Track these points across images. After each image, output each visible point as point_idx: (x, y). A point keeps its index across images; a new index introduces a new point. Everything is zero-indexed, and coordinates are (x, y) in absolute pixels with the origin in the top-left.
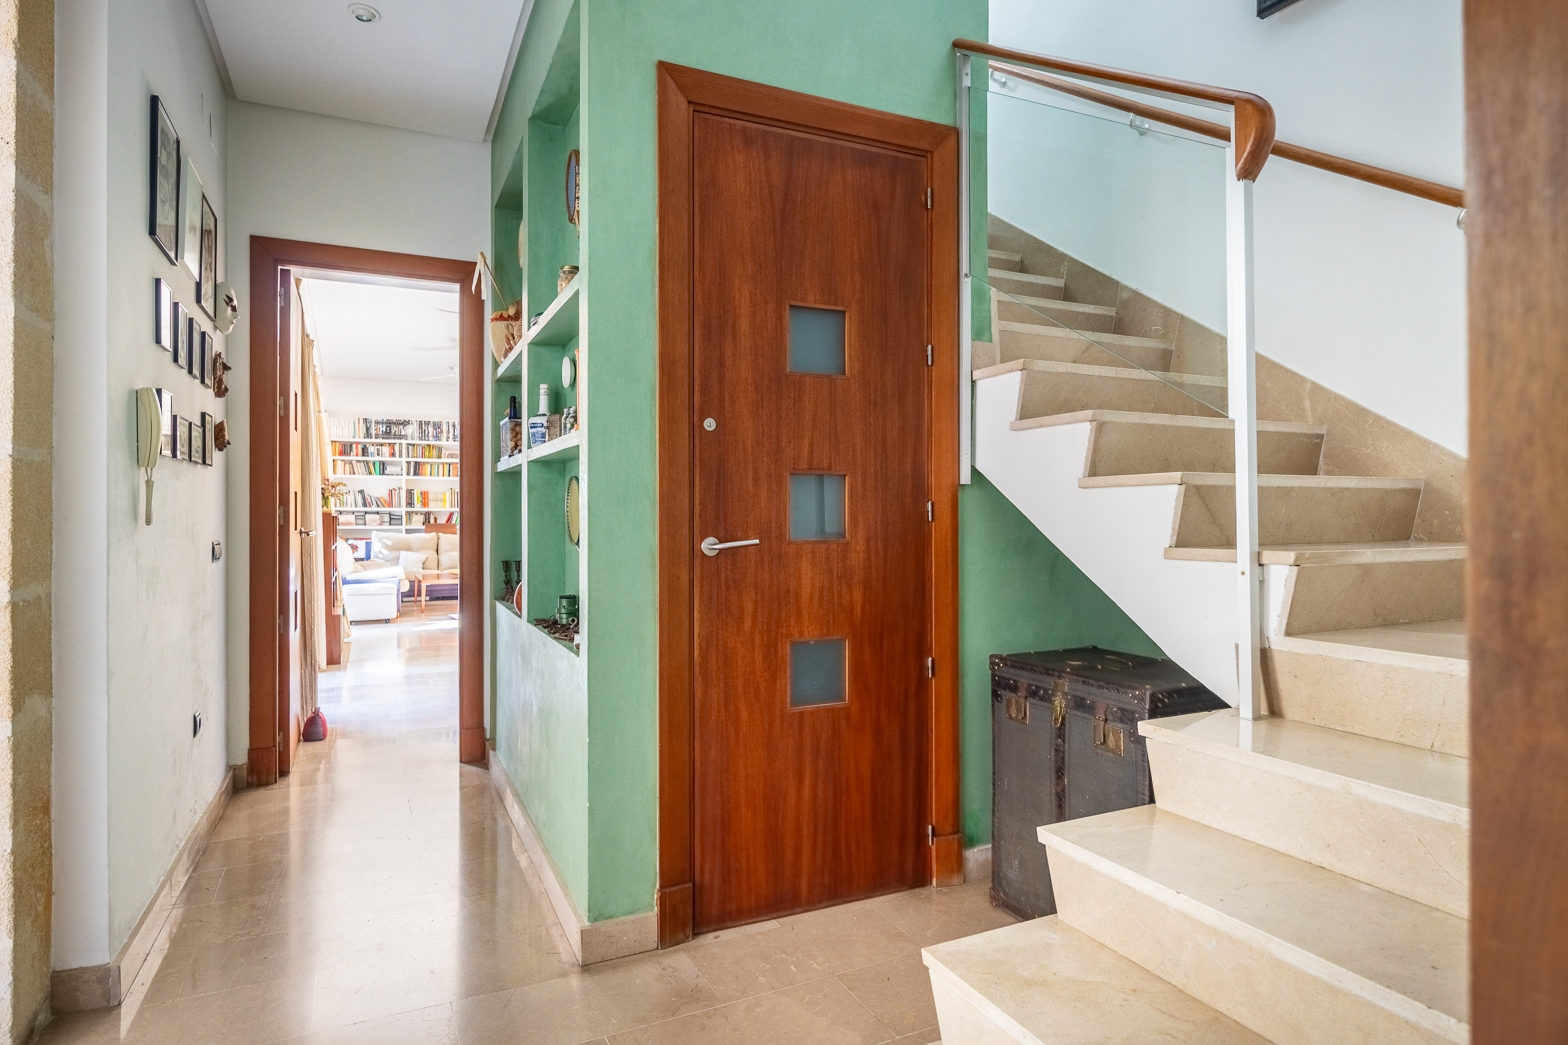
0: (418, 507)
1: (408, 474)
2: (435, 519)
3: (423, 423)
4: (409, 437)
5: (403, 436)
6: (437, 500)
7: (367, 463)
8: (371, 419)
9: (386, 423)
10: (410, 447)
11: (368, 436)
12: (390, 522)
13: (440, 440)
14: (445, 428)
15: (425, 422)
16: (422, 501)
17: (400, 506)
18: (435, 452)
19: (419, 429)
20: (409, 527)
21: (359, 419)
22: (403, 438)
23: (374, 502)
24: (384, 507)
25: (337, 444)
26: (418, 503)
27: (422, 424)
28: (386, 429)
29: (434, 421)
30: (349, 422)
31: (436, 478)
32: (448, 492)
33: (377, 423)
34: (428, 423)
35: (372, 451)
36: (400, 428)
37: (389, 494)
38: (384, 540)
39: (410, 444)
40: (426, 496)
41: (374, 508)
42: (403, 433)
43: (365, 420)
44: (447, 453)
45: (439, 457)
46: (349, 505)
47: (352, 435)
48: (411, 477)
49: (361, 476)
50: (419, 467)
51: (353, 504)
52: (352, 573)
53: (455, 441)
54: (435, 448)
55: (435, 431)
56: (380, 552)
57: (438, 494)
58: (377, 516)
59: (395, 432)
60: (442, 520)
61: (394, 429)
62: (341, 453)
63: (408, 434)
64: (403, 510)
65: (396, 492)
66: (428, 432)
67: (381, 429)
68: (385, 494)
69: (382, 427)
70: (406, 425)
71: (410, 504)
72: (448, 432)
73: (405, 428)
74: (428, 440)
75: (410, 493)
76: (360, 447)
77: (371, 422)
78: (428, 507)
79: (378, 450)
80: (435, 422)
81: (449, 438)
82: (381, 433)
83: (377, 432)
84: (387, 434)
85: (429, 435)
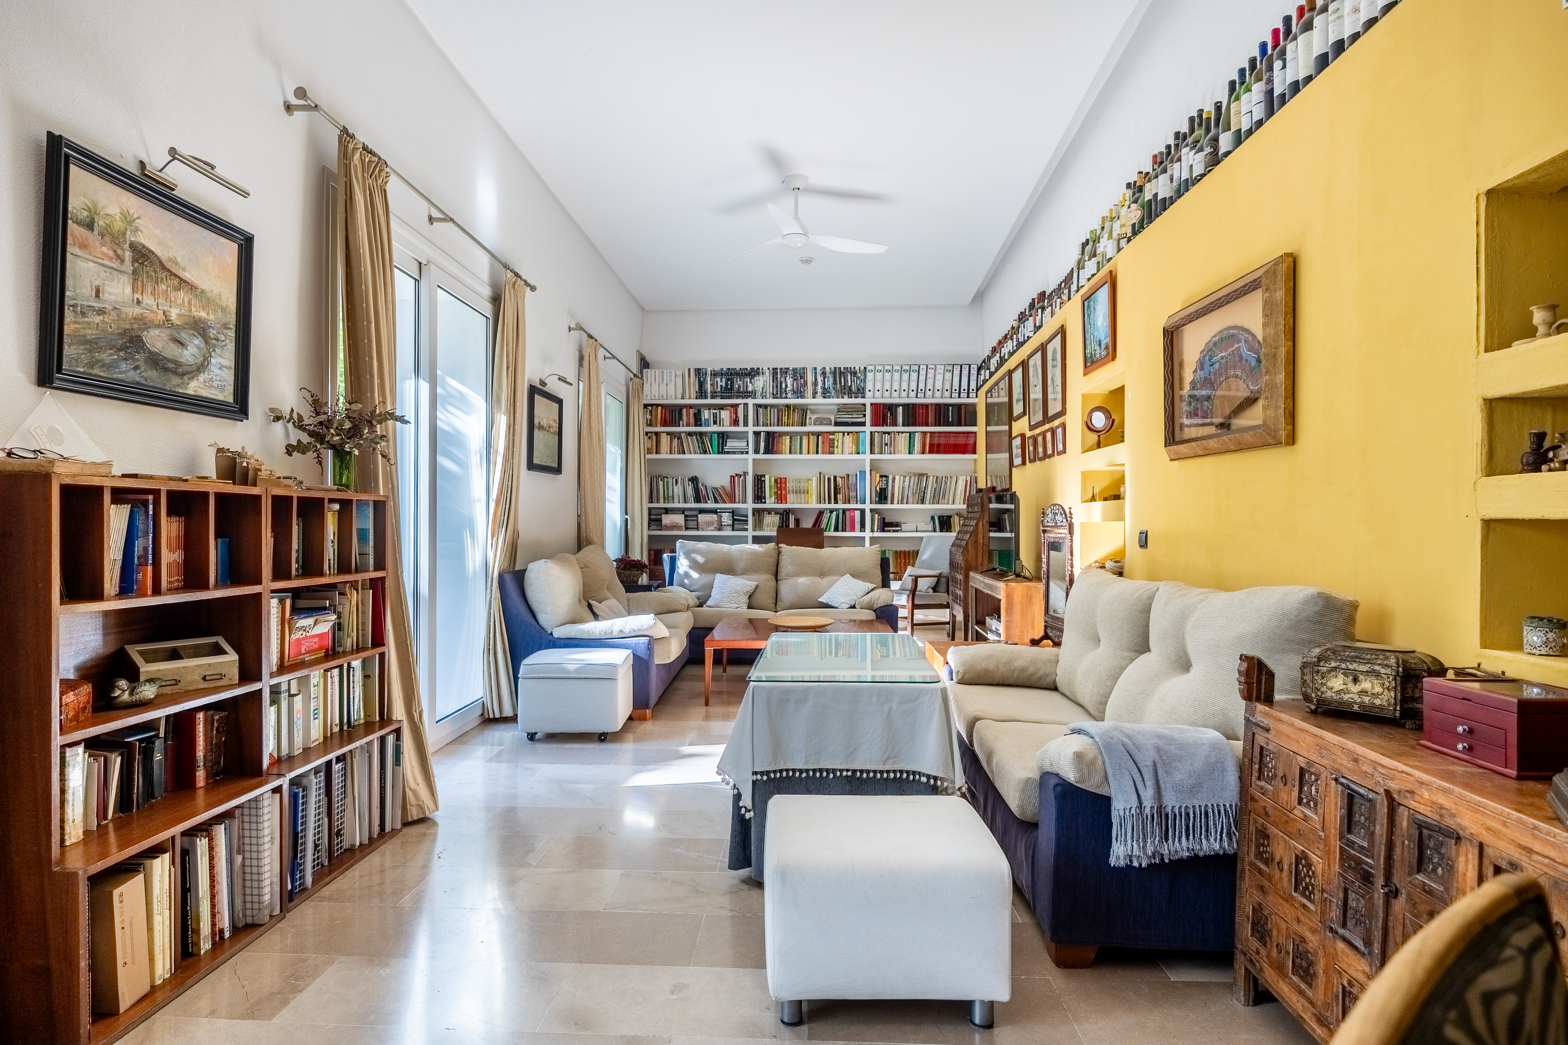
0: (770, 503)
1: (757, 451)
2: (797, 521)
3: (779, 371)
4: (758, 394)
5: (749, 392)
6: (798, 492)
7: (701, 434)
8: (706, 370)
9: (727, 374)
10: (761, 410)
11: (702, 395)
12: (733, 525)
13: (803, 397)
14: (810, 378)
15: (781, 369)
16: (776, 493)
17: (744, 502)
18: (796, 417)
19: (773, 382)
20: (758, 533)
21: (689, 370)
22: (750, 396)
23: (711, 495)
24: (725, 502)
25: (660, 408)
26: (770, 497)
27: (777, 374)
28: (726, 384)
29: (795, 367)
30: (676, 376)
31: (798, 456)
32: (814, 479)
33: (715, 374)
34: (785, 371)
35: (707, 417)
36: (746, 380)
37: (731, 482)
38: (694, 555)
39: (760, 406)
40: (783, 485)
41: (710, 505)
42: (750, 389)
43: (698, 371)
44: (814, 417)
45: (803, 424)
46: (676, 500)
47: (679, 395)
48: (761, 456)
49: (693, 456)
50: (773, 441)
51: (682, 499)
52: (564, 624)
53: (825, 397)
54: (796, 410)
55: (795, 382)
56: (687, 575)
57: (800, 482)
58: (715, 516)
59: (739, 387)
60: (807, 523)
61: (738, 383)
62: (665, 421)
63: (757, 389)
64: (749, 506)
65: (741, 479)
66: (786, 386)
67: (719, 384)
68: (725, 482)
69: (721, 381)
70: (755, 375)
71: (759, 497)
72: (815, 384)
73: (753, 380)
74: (786, 398)
75: (759, 481)
76: (692, 411)
77: (706, 373)
78: (786, 503)
79: (715, 416)
80: (797, 369)
81: (816, 393)
82: (719, 390)
83: (714, 388)
84: (728, 391)
85: (787, 389)
